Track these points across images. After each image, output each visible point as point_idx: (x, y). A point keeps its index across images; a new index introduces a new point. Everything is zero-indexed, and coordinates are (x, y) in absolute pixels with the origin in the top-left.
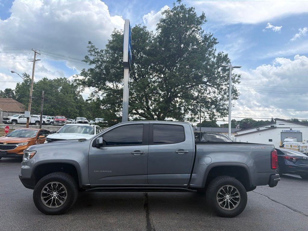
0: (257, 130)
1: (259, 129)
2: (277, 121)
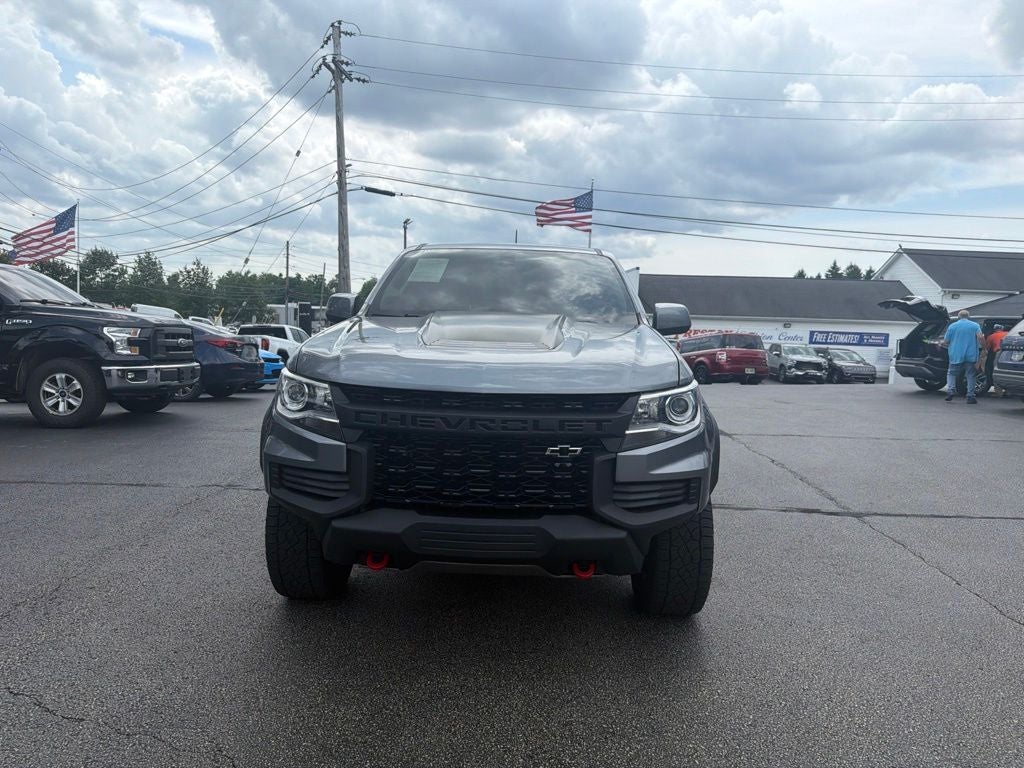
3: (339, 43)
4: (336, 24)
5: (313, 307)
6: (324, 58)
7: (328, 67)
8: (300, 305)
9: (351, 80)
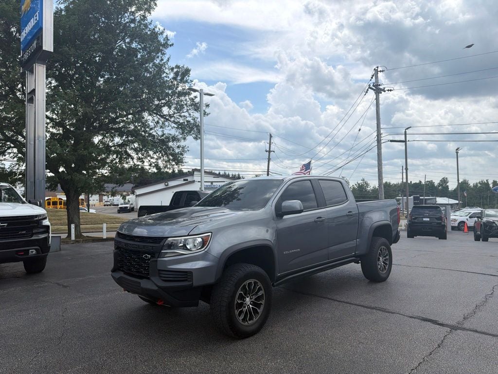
0: (165, 187)
1: (168, 185)
2: (195, 173)
3: (378, 77)
4: (376, 69)
5: (421, 198)
6: (369, 85)
7: (372, 89)
8: (414, 197)
9: (385, 91)
